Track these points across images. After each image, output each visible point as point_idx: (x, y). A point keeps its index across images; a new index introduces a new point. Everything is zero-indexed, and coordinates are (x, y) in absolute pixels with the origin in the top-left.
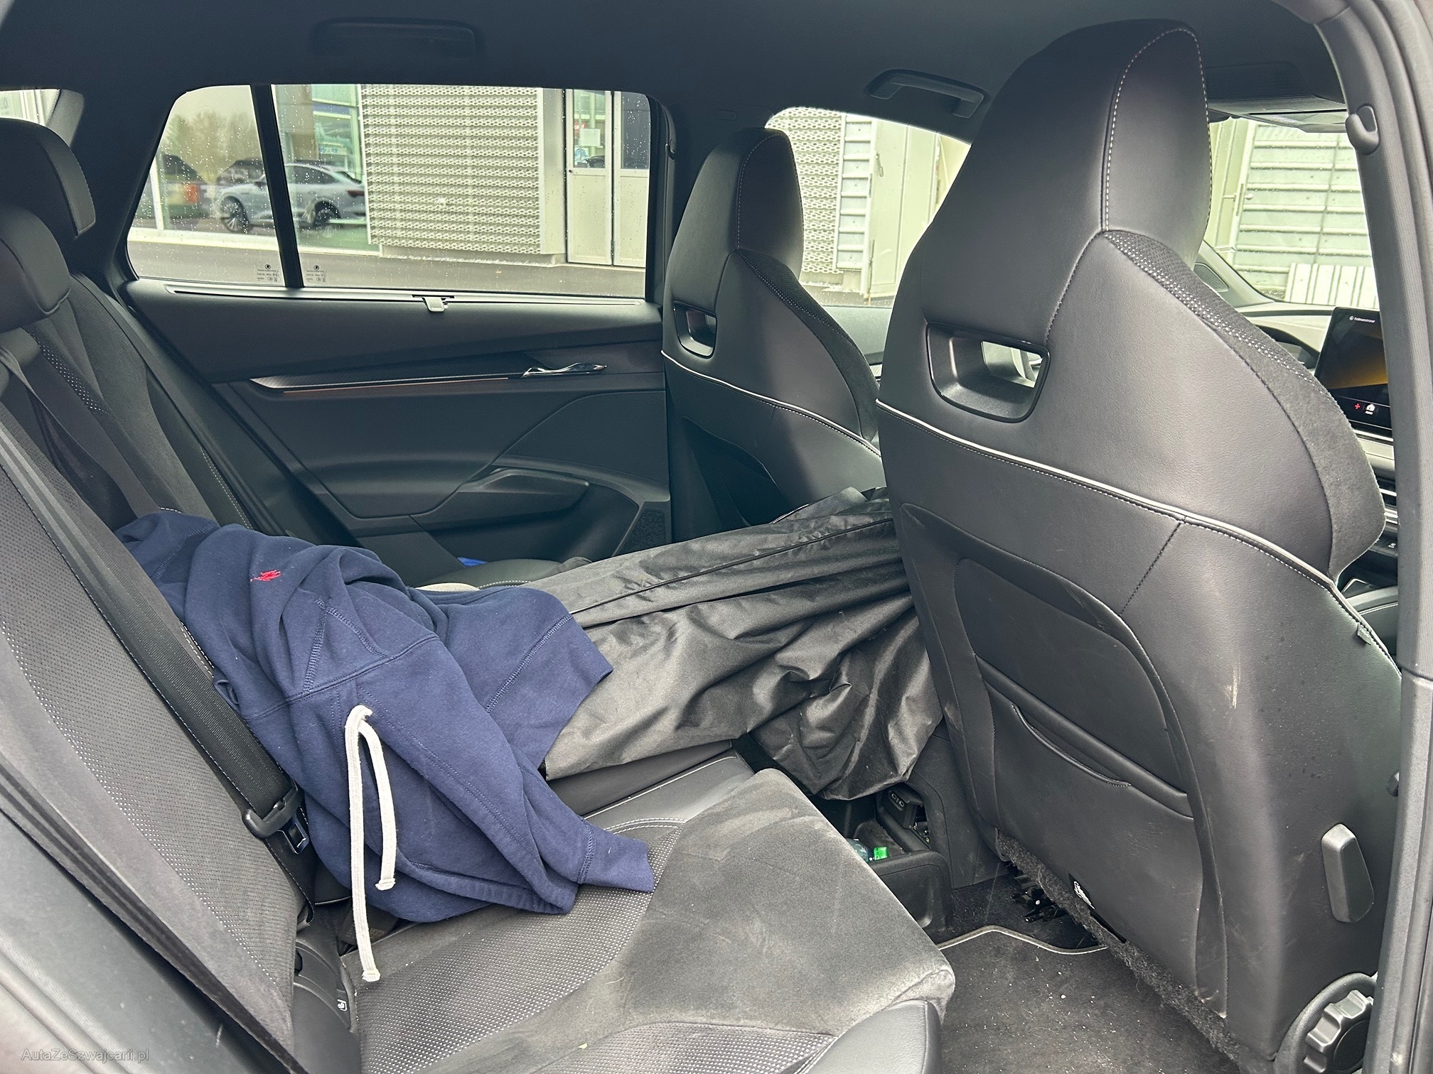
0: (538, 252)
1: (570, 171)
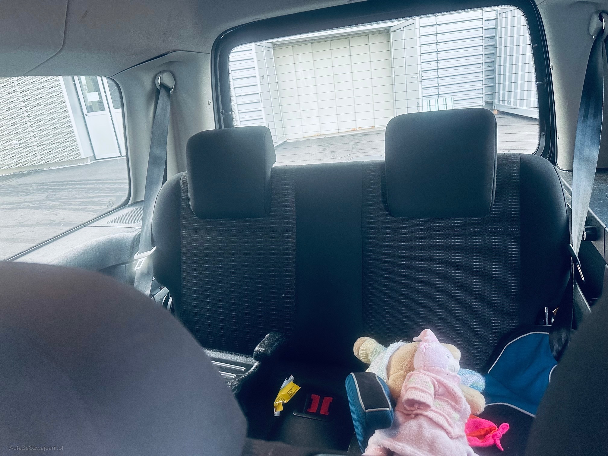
0: (80, 158)
1: (86, 115)
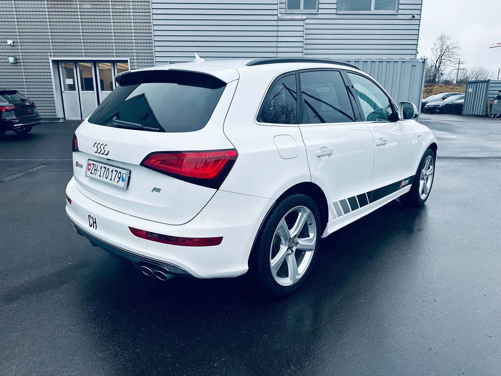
0: (56, 117)
1: (63, 92)
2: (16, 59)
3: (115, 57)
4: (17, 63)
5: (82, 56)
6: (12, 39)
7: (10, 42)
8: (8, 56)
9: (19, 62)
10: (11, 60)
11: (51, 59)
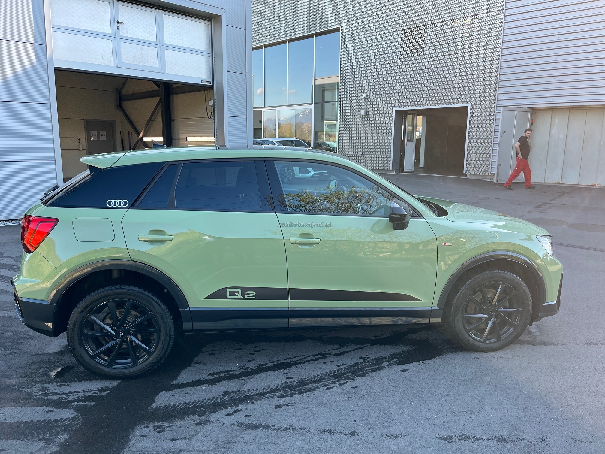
0: (390, 169)
2: (367, 112)
3: (455, 103)
4: (367, 115)
5: (423, 105)
6: (367, 92)
7: (364, 95)
8: (361, 109)
9: (368, 115)
10: (363, 112)
11: (394, 109)
